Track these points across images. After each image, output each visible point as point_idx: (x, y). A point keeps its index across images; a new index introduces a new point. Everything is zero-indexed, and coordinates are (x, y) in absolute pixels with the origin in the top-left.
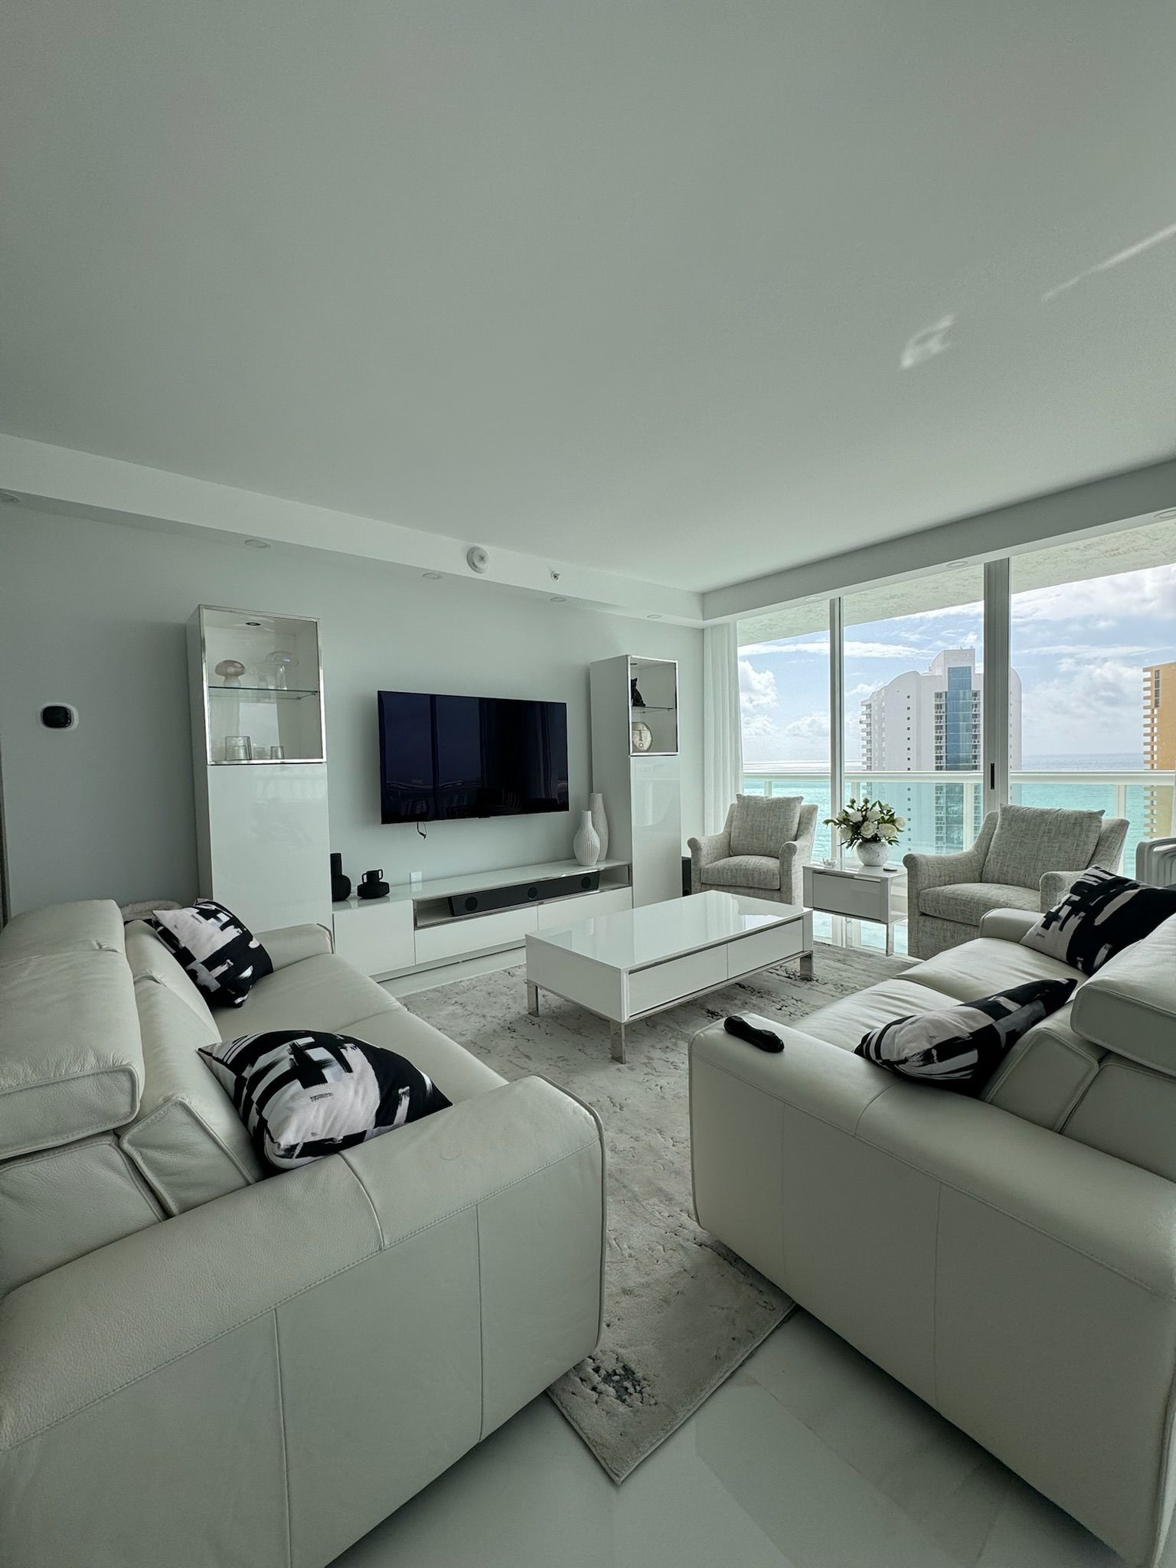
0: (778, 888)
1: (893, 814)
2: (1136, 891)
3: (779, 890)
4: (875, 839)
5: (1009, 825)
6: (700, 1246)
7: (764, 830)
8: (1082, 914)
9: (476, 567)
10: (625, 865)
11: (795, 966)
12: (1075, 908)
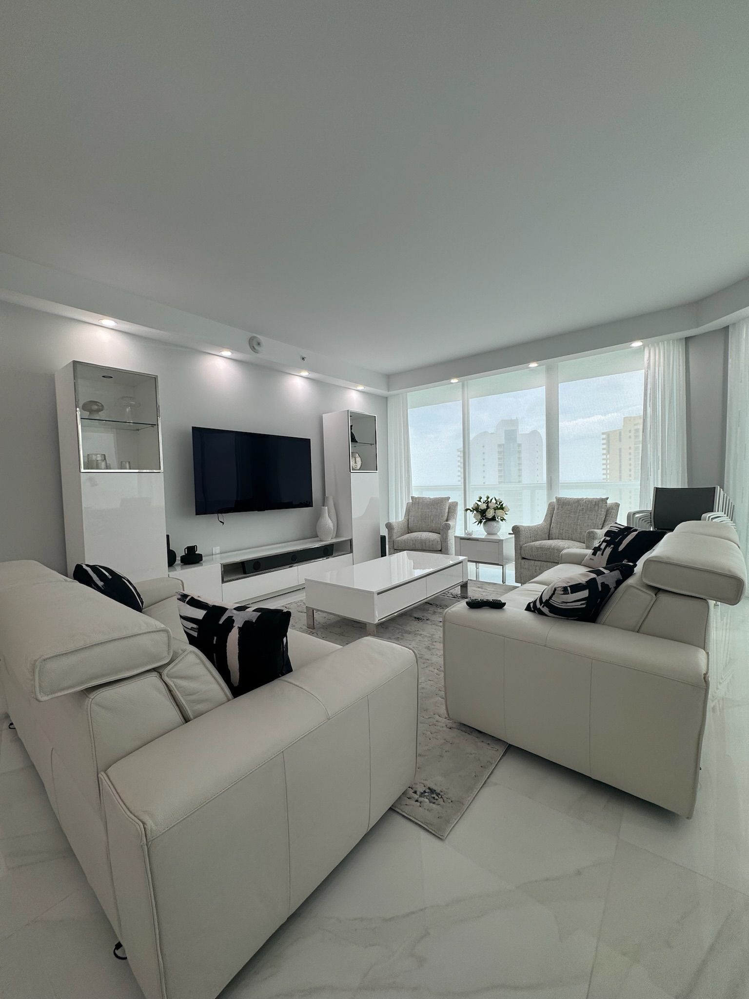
0: (440, 549)
1: (502, 504)
2: (637, 532)
3: (441, 550)
4: (493, 519)
5: (562, 507)
6: (450, 728)
7: (428, 517)
8: (612, 546)
9: (255, 349)
10: (348, 540)
11: (458, 591)
12: (609, 543)
